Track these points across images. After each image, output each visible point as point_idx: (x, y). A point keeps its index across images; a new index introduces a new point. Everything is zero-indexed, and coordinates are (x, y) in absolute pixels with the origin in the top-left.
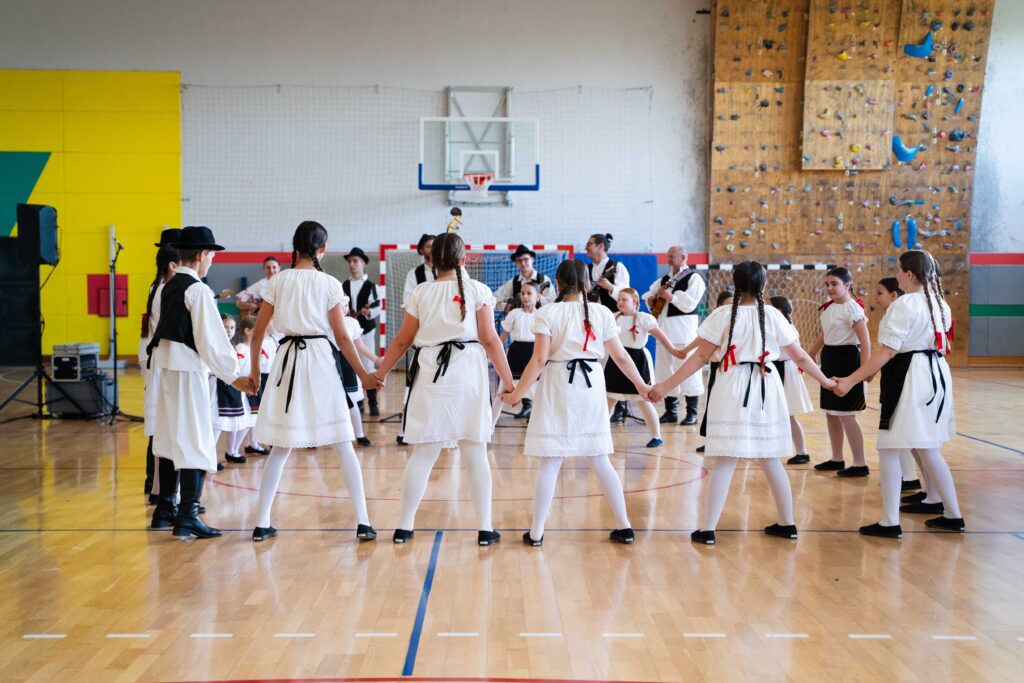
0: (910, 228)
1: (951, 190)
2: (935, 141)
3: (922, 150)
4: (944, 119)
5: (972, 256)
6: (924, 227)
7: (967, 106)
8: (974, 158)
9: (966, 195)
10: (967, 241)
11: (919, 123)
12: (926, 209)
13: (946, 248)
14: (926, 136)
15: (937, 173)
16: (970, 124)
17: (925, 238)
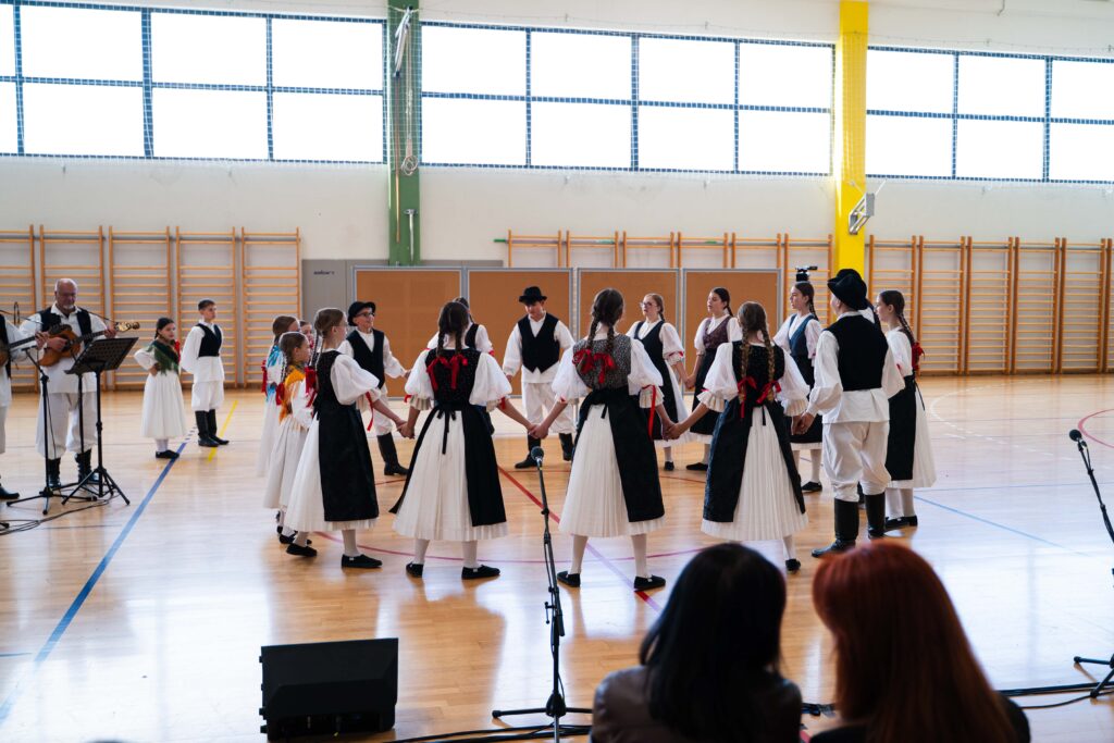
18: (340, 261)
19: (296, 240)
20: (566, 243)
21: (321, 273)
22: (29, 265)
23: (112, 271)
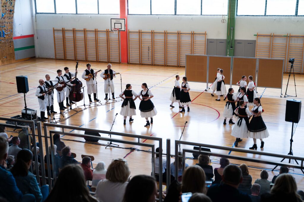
0: (3, 33)
1: (10, 23)
2: (8, 12)
3: (5, 14)
4: (9, 7)
5: (14, 38)
6: (5, 32)
7: (13, 4)
8: (13, 16)
9: (12, 24)
10: (12, 34)
11: (5, 7)
12: (6, 28)
13: (9, 36)
14: (6, 11)
15: (7, 19)
16: (13, 8)
17: (6, 34)
18: (215, 39)
19: (205, 34)
20: (273, 36)
21: (211, 42)
22: (151, 39)
23: (167, 41)
